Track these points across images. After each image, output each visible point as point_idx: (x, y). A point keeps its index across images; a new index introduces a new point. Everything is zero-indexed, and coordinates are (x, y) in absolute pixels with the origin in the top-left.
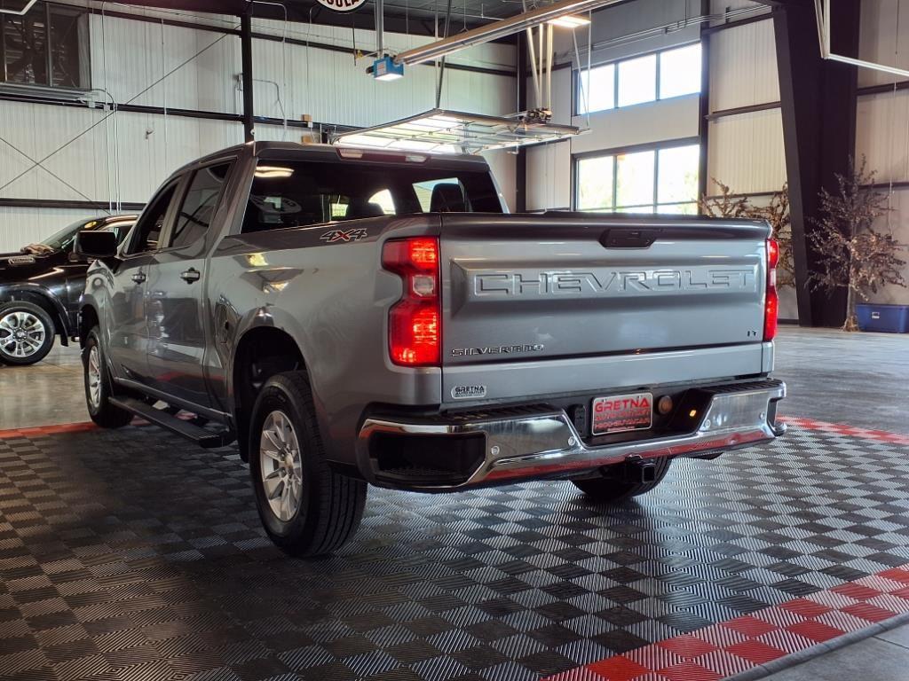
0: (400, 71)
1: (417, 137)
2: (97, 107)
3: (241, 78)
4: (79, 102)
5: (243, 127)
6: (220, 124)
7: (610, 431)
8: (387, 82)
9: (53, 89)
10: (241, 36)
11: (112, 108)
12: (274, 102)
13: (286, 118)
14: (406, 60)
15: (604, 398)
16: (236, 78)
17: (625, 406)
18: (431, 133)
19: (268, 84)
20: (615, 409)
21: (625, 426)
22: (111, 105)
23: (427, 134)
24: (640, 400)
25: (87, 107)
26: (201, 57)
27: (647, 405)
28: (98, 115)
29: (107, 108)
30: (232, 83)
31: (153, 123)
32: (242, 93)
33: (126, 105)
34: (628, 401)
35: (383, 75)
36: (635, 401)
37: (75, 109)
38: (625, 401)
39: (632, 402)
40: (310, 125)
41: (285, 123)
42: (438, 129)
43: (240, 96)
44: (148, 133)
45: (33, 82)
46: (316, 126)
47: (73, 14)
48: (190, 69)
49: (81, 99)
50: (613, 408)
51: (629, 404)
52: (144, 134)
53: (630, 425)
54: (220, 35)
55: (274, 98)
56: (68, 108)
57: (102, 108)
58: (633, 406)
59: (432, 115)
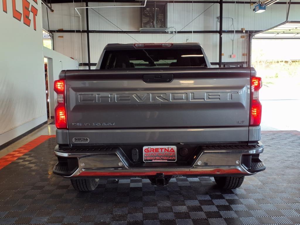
0: (264, 9)
1: (285, 32)
2: (171, 33)
3: (219, 18)
4: (165, 32)
5: (219, 34)
6: (211, 34)
7: (153, 161)
8: (260, 13)
9: (156, 29)
10: (220, 3)
11: (175, 33)
12: (231, 25)
13: (235, 30)
14: (265, 4)
15: (150, 147)
16: (218, 18)
17: (162, 151)
18: (289, 30)
19: (229, 19)
20: (156, 152)
21: (162, 159)
22: (175, 32)
23: (288, 31)
24: (170, 149)
25: (168, 33)
26: (206, 12)
27: (174, 151)
28: (171, 35)
29: (174, 33)
30: (216, 20)
31: (189, 36)
32: (219, 23)
33: (180, 31)
34: (163, 149)
35: (258, 11)
36: (167, 149)
37: (164, 34)
38: (162, 149)
39: (165, 149)
40: (244, 31)
41: (235, 32)
42: (292, 28)
43: (219, 24)
44: (187, 40)
45: (149, 27)
46: (246, 32)
47: (164, 4)
48: (202, 17)
49: (166, 31)
50: (154, 151)
51: (163, 150)
52: (186, 40)
53: (165, 159)
54: (213, 4)
55: (231, 23)
56: (163, 34)
57: (172, 33)
58: (166, 151)
59: (285, 24)
